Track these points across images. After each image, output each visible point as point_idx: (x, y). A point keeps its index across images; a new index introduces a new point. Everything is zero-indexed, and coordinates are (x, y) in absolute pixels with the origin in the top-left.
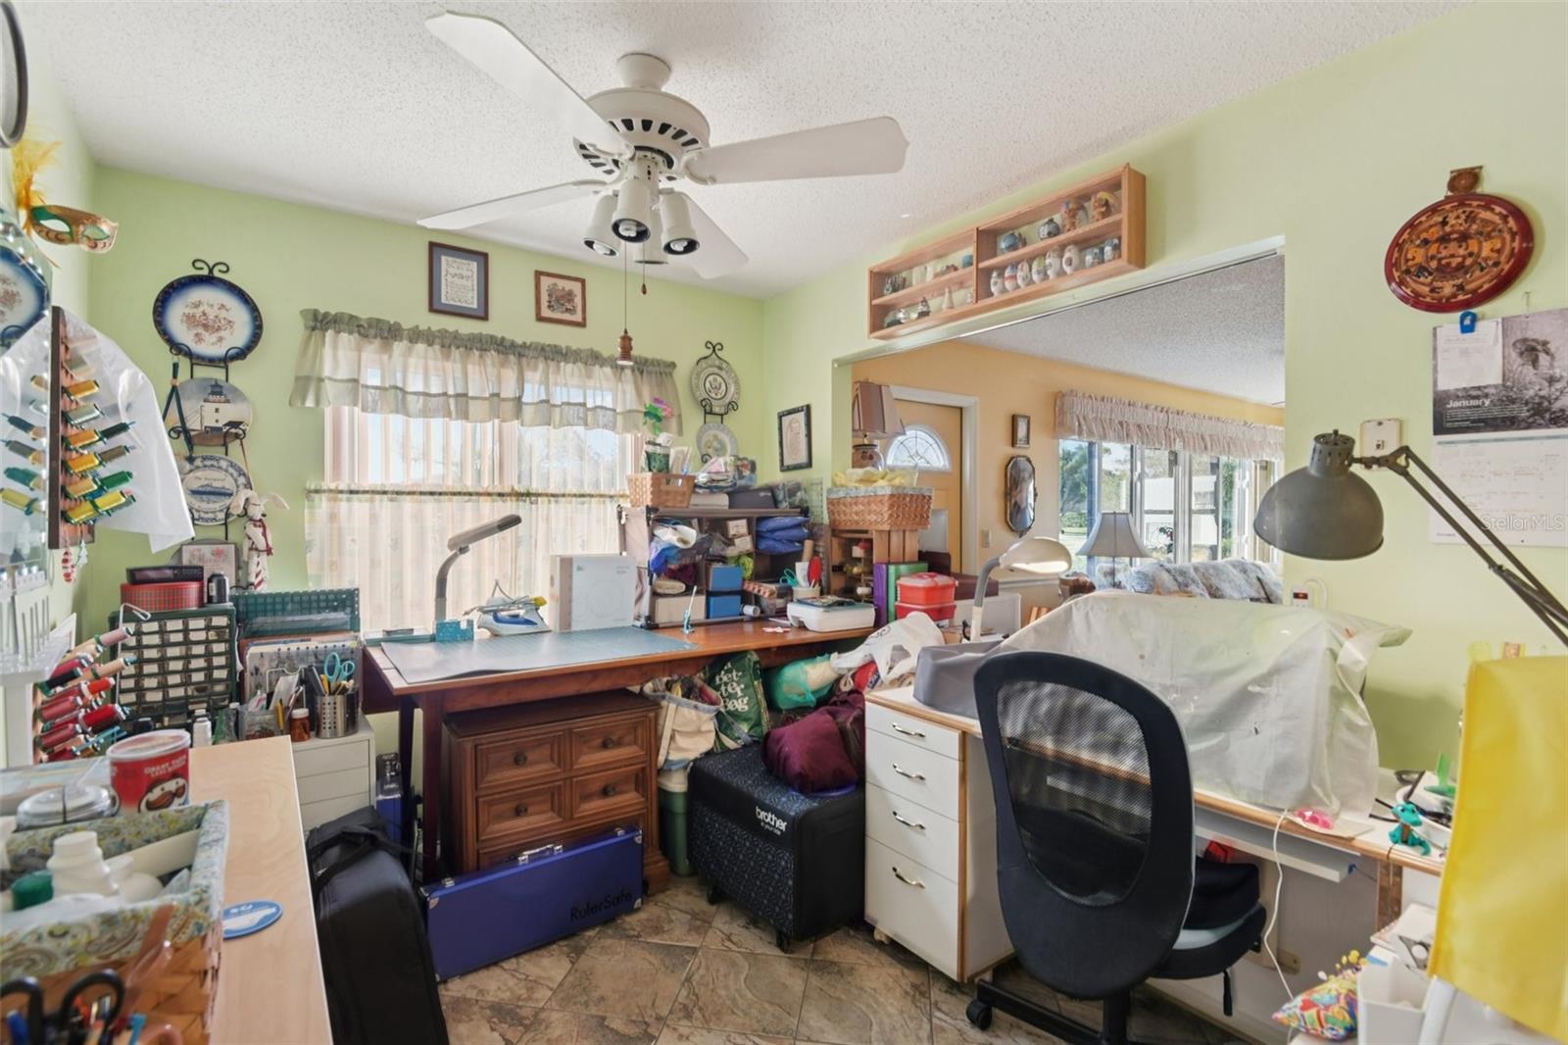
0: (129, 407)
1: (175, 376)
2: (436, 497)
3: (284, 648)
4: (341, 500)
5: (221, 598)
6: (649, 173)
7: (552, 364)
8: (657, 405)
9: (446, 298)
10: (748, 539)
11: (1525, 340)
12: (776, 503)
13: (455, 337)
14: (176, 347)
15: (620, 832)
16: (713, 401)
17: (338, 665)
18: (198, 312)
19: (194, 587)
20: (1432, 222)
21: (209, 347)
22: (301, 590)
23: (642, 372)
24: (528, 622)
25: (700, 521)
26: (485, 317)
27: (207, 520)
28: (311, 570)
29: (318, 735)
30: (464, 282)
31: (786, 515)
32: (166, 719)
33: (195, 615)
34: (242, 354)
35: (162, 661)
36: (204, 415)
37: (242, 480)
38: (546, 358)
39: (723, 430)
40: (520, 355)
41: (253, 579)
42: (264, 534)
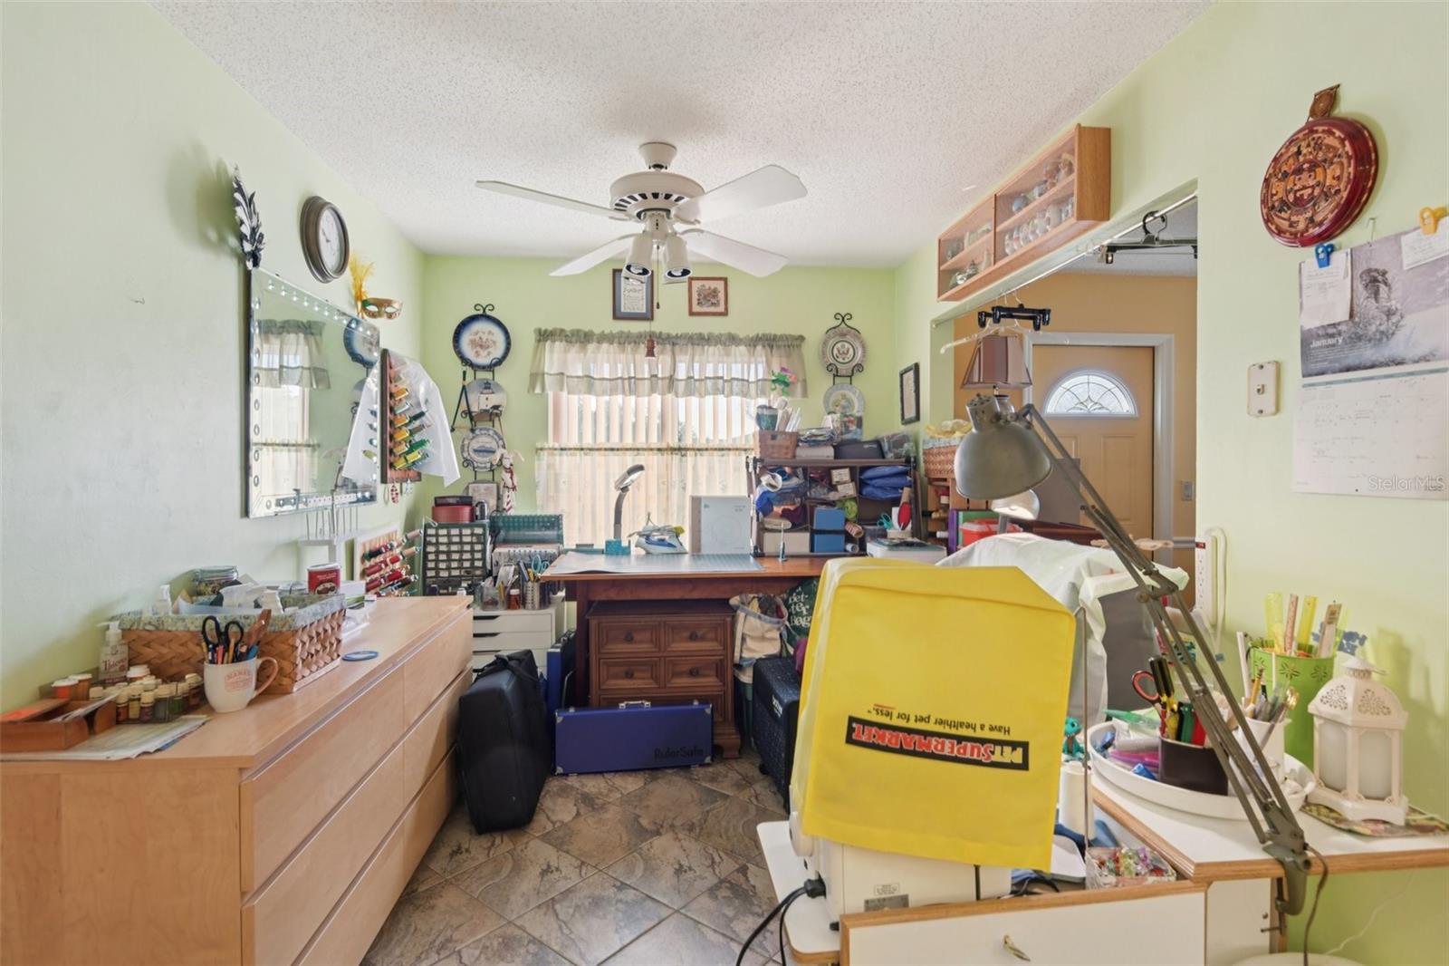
0: (426, 401)
1: (464, 379)
2: (616, 452)
3: (512, 550)
4: (555, 455)
5: (483, 518)
6: (657, 225)
7: (698, 349)
8: (784, 373)
9: (625, 307)
10: (851, 485)
11: (1369, 271)
12: (883, 455)
13: (628, 337)
14: (465, 361)
15: (696, 703)
16: (839, 366)
17: (540, 563)
18: (477, 338)
19: (467, 510)
20: (1290, 154)
21: (484, 360)
22: (533, 514)
23: (772, 347)
24: (670, 545)
25: (805, 470)
26: (651, 318)
27: (481, 468)
28: (539, 503)
29: (524, 607)
30: (637, 294)
31: (890, 464)
32: (450, 588)
33: (466, 526)
34: (499, 362)
35: (449, 553)
36: (480, 402)
37: (501, 442)
38: (693, 344)
39: (850, 390)
40: (674, 344)
41: (505, 506)
42: (511, 478)
